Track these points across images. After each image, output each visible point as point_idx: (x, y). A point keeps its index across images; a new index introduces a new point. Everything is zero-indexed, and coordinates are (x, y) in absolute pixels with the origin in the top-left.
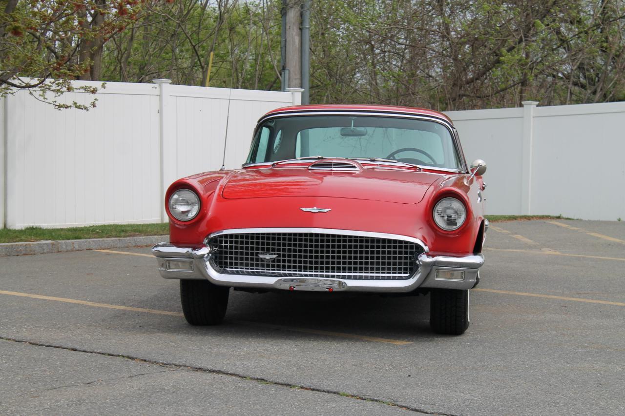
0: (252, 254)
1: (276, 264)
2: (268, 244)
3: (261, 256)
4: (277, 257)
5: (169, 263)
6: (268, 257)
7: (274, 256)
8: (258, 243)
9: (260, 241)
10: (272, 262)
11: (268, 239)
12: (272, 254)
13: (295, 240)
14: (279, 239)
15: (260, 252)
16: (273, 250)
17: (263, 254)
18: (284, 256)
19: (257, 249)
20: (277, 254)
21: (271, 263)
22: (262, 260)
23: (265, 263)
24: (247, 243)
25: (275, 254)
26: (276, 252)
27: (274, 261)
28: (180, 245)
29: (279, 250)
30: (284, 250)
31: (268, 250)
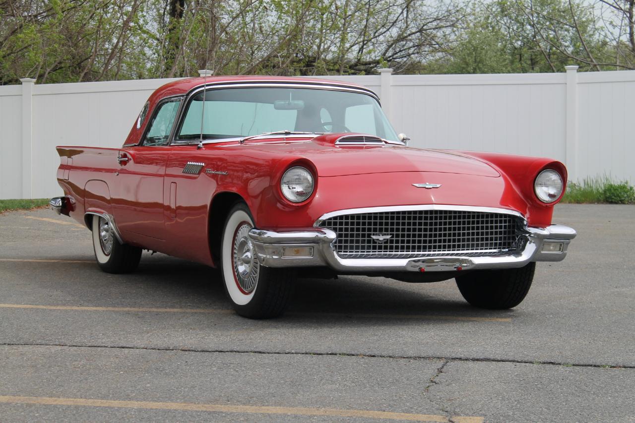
0: (363, 236)
1: (389, 245)
2: (381, 224)
3: (374, 237)
4: (391, 237)
5: (284, 250)
6: (381, 238)
7: (388, 237)
8: (370, 224)
9: (373, 221)
10: (385, 243)
11: (381, 218)
12: (385, 235)
13: (415, 218)
14: (392, 218)
15: (372, 233)
16: (386, 230)
17: (376, 235)
18: (397, 236)
19: (369, 230)
20: (390, 234)
21: (383, 245)
22: (374, 242)
23: (377, 245)
24: (358, 224)
25: (388, 235)
26: (389, 233)
27: (386, 241)
28: (279, 230)
29: (392, 230)
30: (398, 230)
31: (381, 230)
